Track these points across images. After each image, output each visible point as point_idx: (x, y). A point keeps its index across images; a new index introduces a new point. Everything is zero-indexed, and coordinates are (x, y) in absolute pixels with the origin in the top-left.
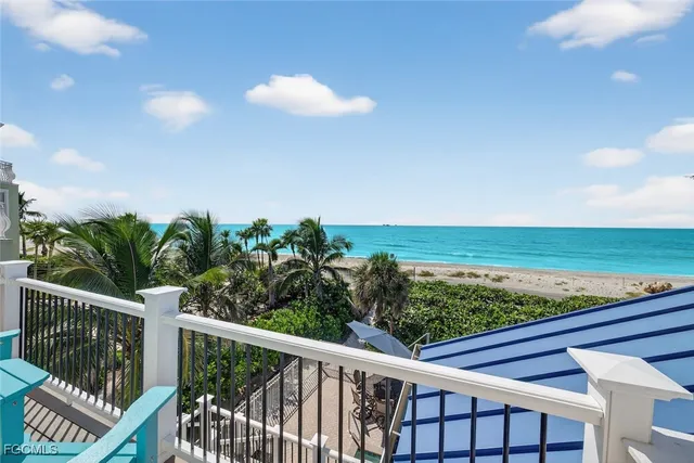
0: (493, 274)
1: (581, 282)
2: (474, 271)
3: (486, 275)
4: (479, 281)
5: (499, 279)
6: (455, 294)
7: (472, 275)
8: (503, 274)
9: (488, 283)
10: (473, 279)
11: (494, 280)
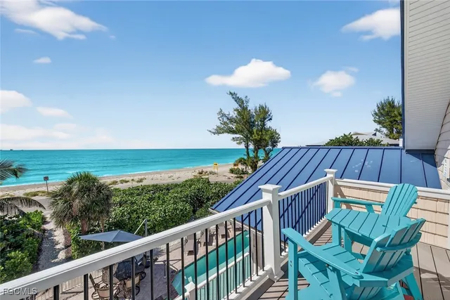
0: (136, 178)
1: (177, 175)
2: (124, 179)
3: (133, 180)
4: (129, 185)
5: (141, 181)
6: (132, 194)
7: (122, 182)
8: (142, 177)
9: (135, 184)
10: (125, 184)
11: (138, 182)
